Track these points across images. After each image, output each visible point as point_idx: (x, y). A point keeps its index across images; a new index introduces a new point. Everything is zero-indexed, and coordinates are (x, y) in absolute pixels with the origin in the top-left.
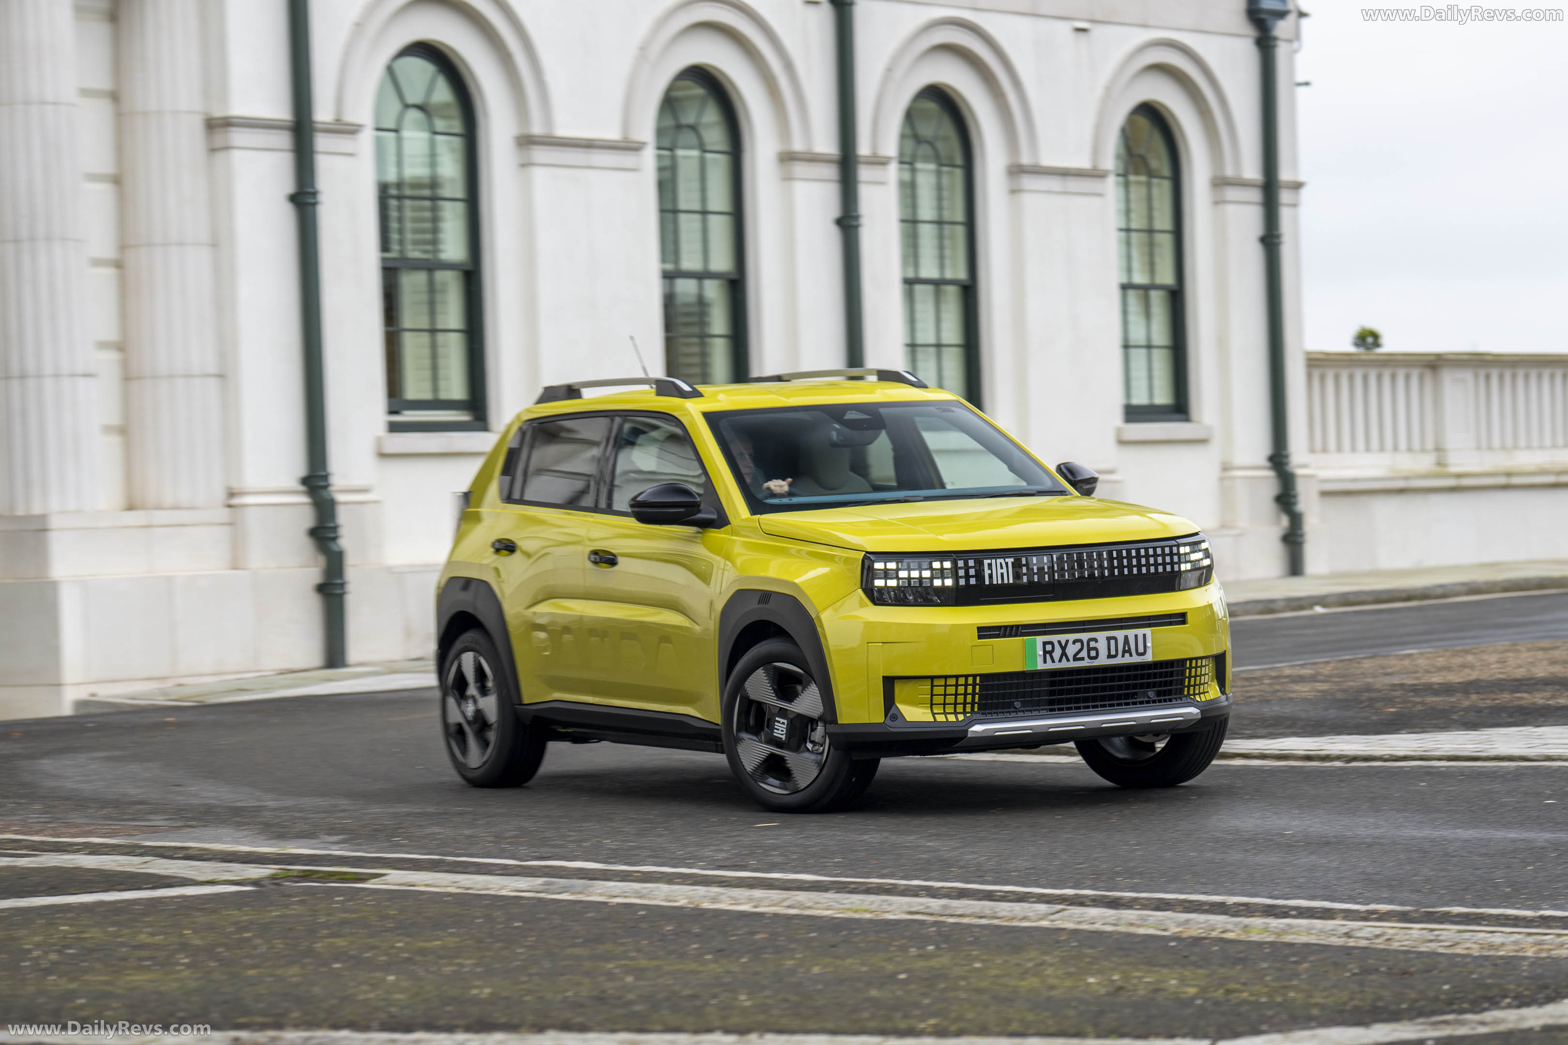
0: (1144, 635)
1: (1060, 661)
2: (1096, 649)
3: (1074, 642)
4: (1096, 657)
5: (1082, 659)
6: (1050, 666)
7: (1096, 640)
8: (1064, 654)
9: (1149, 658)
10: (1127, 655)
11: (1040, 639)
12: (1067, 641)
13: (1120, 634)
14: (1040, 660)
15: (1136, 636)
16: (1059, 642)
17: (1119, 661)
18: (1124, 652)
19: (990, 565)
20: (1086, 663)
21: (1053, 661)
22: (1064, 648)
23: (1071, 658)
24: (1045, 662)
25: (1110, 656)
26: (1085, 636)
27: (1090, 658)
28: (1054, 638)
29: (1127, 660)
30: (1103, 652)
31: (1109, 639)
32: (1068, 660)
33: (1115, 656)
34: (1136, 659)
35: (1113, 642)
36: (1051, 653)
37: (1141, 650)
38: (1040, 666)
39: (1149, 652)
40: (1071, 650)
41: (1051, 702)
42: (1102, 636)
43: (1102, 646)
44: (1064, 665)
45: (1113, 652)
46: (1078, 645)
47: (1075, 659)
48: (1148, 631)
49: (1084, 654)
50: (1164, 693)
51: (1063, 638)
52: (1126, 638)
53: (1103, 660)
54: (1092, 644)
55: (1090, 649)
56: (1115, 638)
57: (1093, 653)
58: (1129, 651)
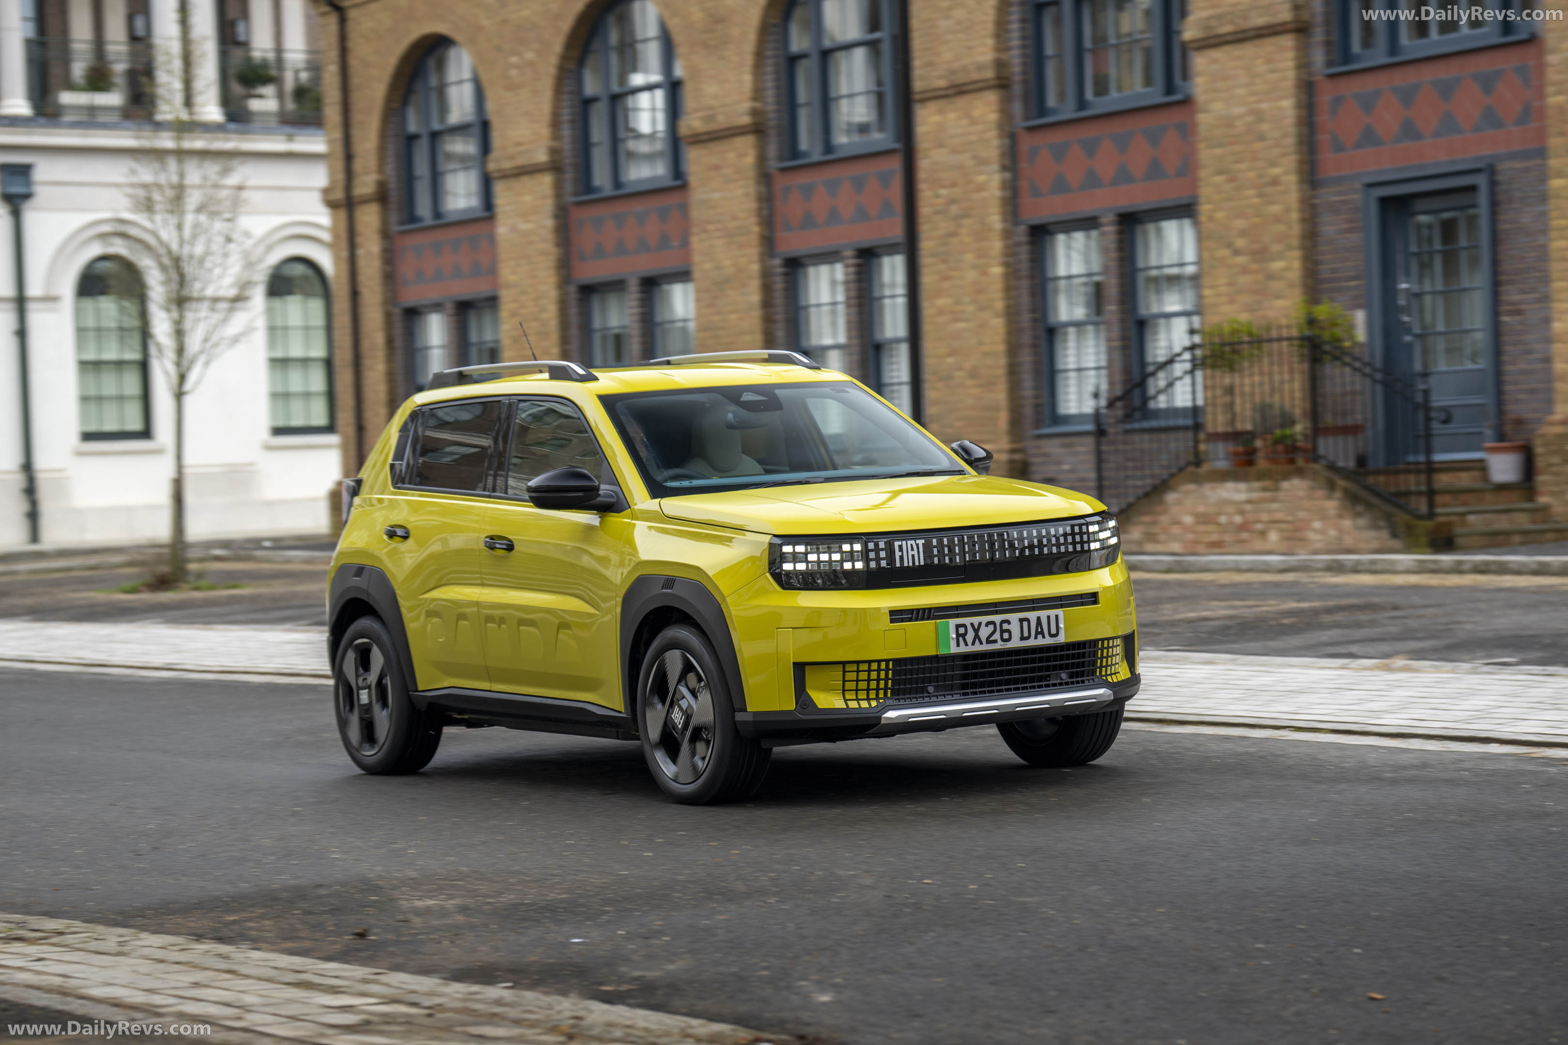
0: (1057, 616)
1: (973, 644)
2: (1009, 631)
3: (988, 624)
4: (1009, 640)
5: (995, 641)
6: (963, 649)
7: (1008, 622)
8: (977, 636)
9: (1062, 639)
10: (1040, 636)
11: (953, 622)
12: (980, 624)
13: (1032, 615)
14: (953, 643)
15: (1049, 617)
16: (972, 625)
17: (1032, 643)
18: (1037, 633)
19: (901, 547)
20: (999, 646)
21: (966, 644)
22: (976, 631)
23: (984, 641)
24: (958, 645)
25: (1023, 638)
26: (997, 618)
27: (1003, 640)
28: (967, 621)
29: (1040, 642)
30: (1016, 634)
31: (1021, 621)
32: (981, 643)
33: (1028, 638)
34: (1048, 641)
35: (1025, 624)
36: (964, 635)
37: (1053, 631)
38: (954, 649)
39: (1062, 633)
40: (984, 632)
41: (964, 686)
42: (1014, 617)
43: (1015, 628)
44: (978, 648)
45: (1026, 634)
46: (991, 628)
47: (988, 641)
48: (1060, 612)
49: (997, 636)
50: (1077, 675)
51: (976, 620)
52: (1039, 618)
53: (1016, 643)
54: (1005, 626)
55: (1003, 631)
56: (1028, 620)
57: (1006, 636)
58: (1042, 633)
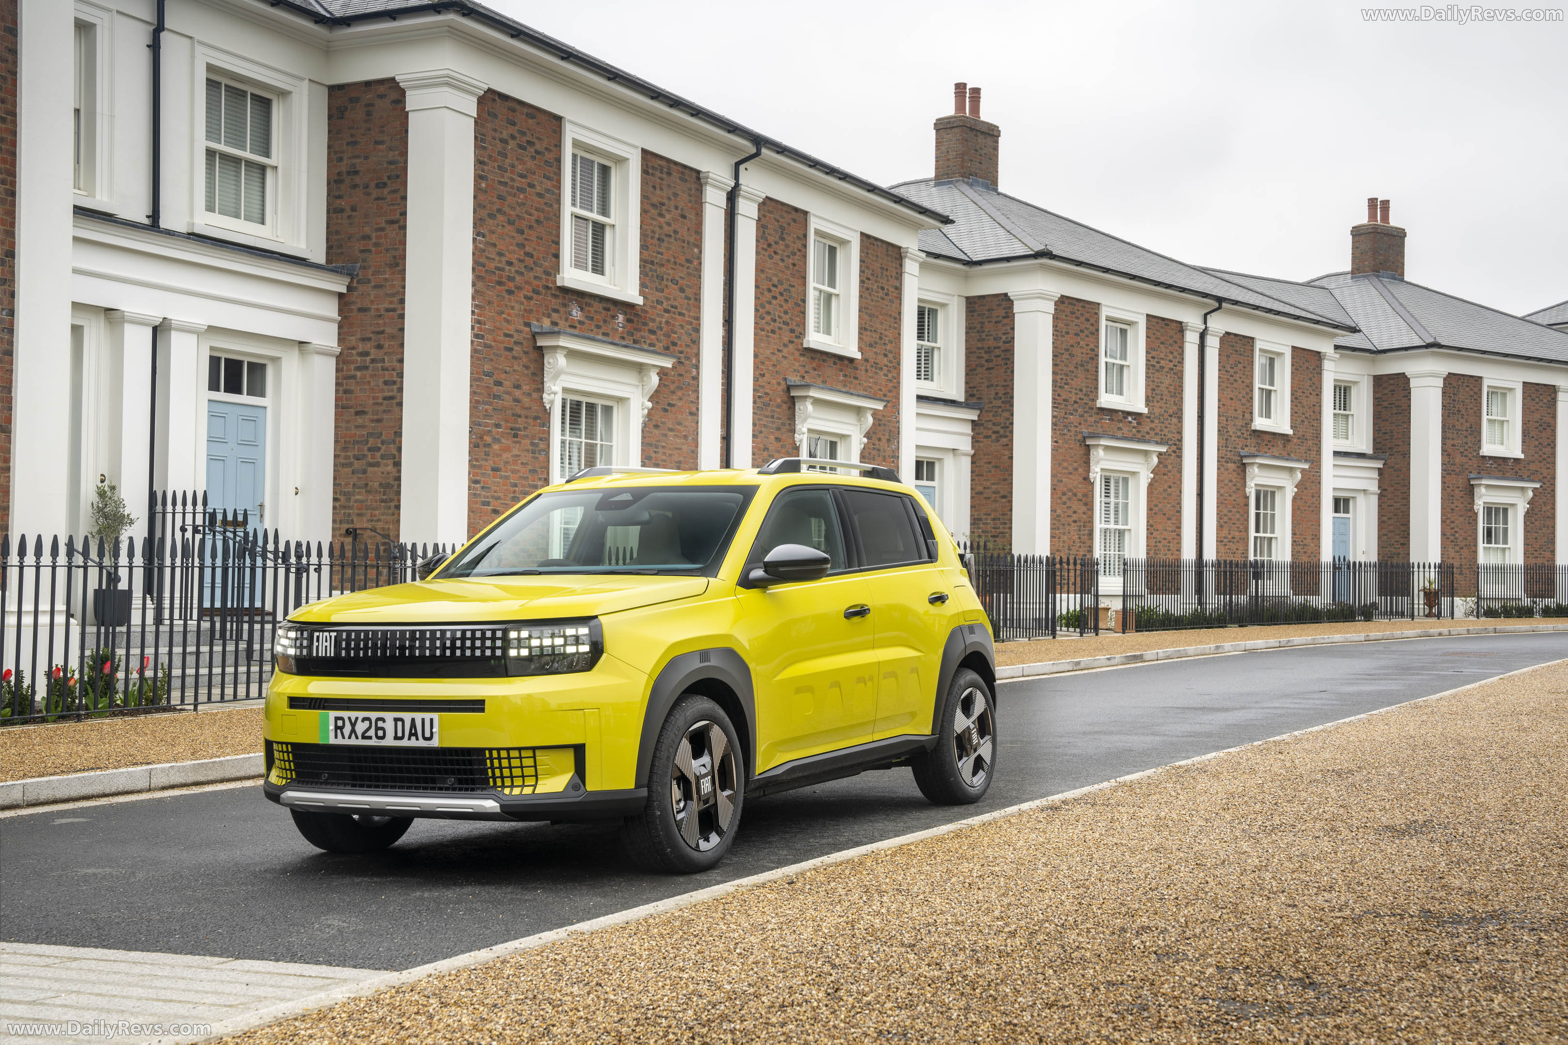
0: (432, 720)
1: (350, 737)
2: (383, 729)
3: (364, 720)
4: (383, 738)
5: (370, 738)
6: (340, 741)
7: (383, 720)
8: (353, 731)
9: (435, 743)
10: (413, 738)
11: (333, 714)
12: (357, 719)
13: (407, 716)
14: (332, 734)
15: (423, 720)
16: (349, 718)
17: (405, 743)
18: (411, 735)
19: (318, 637)
20: (374, 742)
21: (343, 737)
22: (353, 725)
23: (360, 736)
24: (336, 737)
25: (396, 738)
26: (374, 715)
27: (378, 737)
28: (345, 714)
29: (413, 743)
30: (390, 733)
31: (396, 720)
32: (357, 738)
33: (402, 738)
34: (422, 743)
35: (400, 724)
36: (341, 728)
37: (427, 735)
38: (332, 741)
39: (436, 737)
40: (361, 727)
41: (354, 778)
42: (389, 716)
43: (389, 726)
44: (353, 742)
45: (400, 734)
46: (367, 723)
47: (364, 737)
48: (435, 716)
49: (371, 733)
50: (467, 782)
51: (353, 714)
52: (413, 720)
53: (389, 741)
54: (380, 724)
55: (377, 729)
56: (402, 720)
57: (380, 733)
58: (416, 735)
